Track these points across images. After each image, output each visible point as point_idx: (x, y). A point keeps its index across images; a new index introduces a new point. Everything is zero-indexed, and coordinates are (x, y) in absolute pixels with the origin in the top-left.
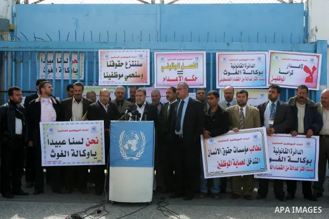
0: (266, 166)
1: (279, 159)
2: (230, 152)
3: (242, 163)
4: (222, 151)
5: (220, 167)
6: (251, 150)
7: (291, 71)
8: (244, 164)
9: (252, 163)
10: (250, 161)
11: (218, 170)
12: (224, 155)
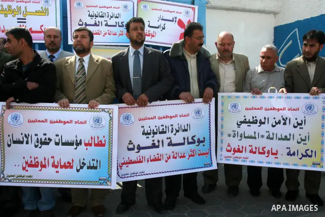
0: (110, 176)
1: (154, 144)
2: (48, 144)
3: (69, 166)
4: (34, 139)
5: (27, 168)
6: (86, 145)
7: (162, 25)
8: (72, 167)
9: (85, 167)
10: (83, 163)
11: (23, 173)
12: (36, 146)
